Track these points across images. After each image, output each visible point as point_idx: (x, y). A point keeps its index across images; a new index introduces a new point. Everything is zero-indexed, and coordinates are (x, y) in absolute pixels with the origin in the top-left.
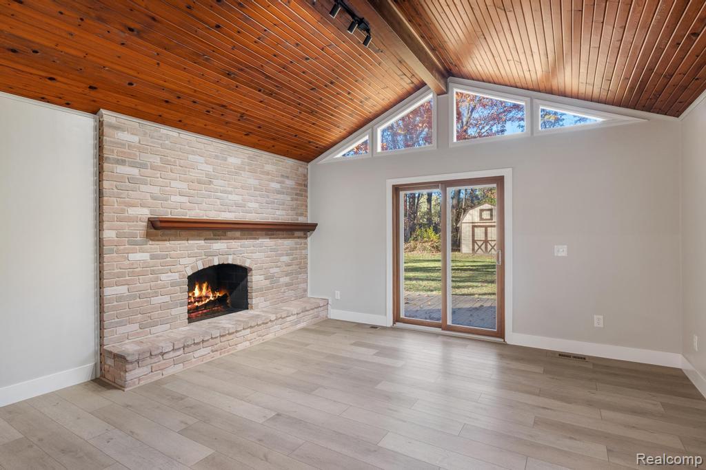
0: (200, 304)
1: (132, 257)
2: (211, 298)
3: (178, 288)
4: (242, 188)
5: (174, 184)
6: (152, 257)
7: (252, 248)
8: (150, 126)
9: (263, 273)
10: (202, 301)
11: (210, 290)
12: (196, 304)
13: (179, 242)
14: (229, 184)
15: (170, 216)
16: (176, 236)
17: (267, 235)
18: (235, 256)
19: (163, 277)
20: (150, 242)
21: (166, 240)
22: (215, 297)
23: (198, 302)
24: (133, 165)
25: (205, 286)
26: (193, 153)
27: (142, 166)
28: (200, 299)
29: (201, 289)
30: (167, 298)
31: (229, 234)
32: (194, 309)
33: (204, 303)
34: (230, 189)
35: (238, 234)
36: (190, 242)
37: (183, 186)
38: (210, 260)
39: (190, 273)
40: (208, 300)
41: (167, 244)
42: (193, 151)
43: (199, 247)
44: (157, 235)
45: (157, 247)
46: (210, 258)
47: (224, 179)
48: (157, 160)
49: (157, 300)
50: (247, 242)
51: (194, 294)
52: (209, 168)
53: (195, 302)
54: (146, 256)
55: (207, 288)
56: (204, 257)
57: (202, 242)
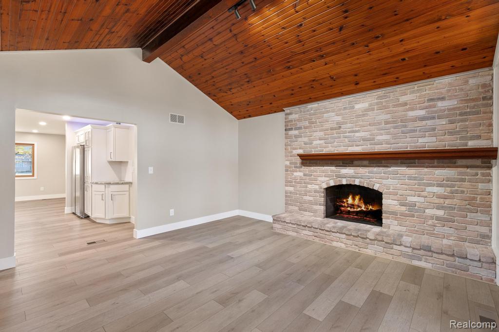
0: (352, 210)
1: (295, 174)
2: (363, 208)
3: (318, 194)
4: (370, 125)
5: (315, 134)
6: (305, 175)
7: (383, 174)
8: (303, 107)
9: (396, 199)
10: (354, 208)
11: (362, 201)
12: (349, 209)
13: (319, 167)
14: (356, 125)
15: (313, 153)
16: (317, 164)
17: (402, 163)
18: (362, 180)
19: (309, 186)
20: (303, 167)
21: (311, 166)
22: (368, 209)
23: (351, 208)
24: (296, 129)
25: (357, 198)
26: (328, 112)
27: (300, 128)
28: (352, 206)
29: (354, 199)
30: (311, 198)
31: (356, 162)
32: (346, 212)
33: (355, 210)
34: (357, 129)
35: (366, 162)
36: (325, 168)
37: (322, 133)
38: (339, 180)
39: (325, 186)
40: (359, 209)
41: (312, 168)
42: (327, 111)
43: (332, 171)
44: (306, 163)
45: (307, 169)
46: (340, 179)
47: (352, 122)
48: (307, 123)
49: (307, 198)
50: (375, 169)
51: (347, 201)
52: (339, 118)
53: (348, 207)
54: (301, 174)
55: (360, 199)
56: (335, 178)
57: (333, 168)
